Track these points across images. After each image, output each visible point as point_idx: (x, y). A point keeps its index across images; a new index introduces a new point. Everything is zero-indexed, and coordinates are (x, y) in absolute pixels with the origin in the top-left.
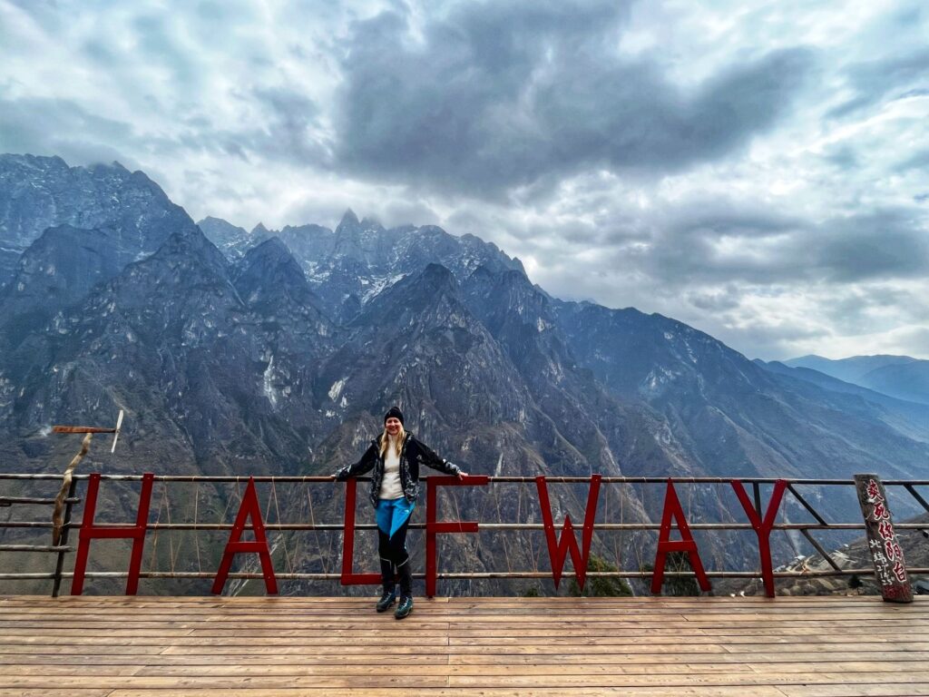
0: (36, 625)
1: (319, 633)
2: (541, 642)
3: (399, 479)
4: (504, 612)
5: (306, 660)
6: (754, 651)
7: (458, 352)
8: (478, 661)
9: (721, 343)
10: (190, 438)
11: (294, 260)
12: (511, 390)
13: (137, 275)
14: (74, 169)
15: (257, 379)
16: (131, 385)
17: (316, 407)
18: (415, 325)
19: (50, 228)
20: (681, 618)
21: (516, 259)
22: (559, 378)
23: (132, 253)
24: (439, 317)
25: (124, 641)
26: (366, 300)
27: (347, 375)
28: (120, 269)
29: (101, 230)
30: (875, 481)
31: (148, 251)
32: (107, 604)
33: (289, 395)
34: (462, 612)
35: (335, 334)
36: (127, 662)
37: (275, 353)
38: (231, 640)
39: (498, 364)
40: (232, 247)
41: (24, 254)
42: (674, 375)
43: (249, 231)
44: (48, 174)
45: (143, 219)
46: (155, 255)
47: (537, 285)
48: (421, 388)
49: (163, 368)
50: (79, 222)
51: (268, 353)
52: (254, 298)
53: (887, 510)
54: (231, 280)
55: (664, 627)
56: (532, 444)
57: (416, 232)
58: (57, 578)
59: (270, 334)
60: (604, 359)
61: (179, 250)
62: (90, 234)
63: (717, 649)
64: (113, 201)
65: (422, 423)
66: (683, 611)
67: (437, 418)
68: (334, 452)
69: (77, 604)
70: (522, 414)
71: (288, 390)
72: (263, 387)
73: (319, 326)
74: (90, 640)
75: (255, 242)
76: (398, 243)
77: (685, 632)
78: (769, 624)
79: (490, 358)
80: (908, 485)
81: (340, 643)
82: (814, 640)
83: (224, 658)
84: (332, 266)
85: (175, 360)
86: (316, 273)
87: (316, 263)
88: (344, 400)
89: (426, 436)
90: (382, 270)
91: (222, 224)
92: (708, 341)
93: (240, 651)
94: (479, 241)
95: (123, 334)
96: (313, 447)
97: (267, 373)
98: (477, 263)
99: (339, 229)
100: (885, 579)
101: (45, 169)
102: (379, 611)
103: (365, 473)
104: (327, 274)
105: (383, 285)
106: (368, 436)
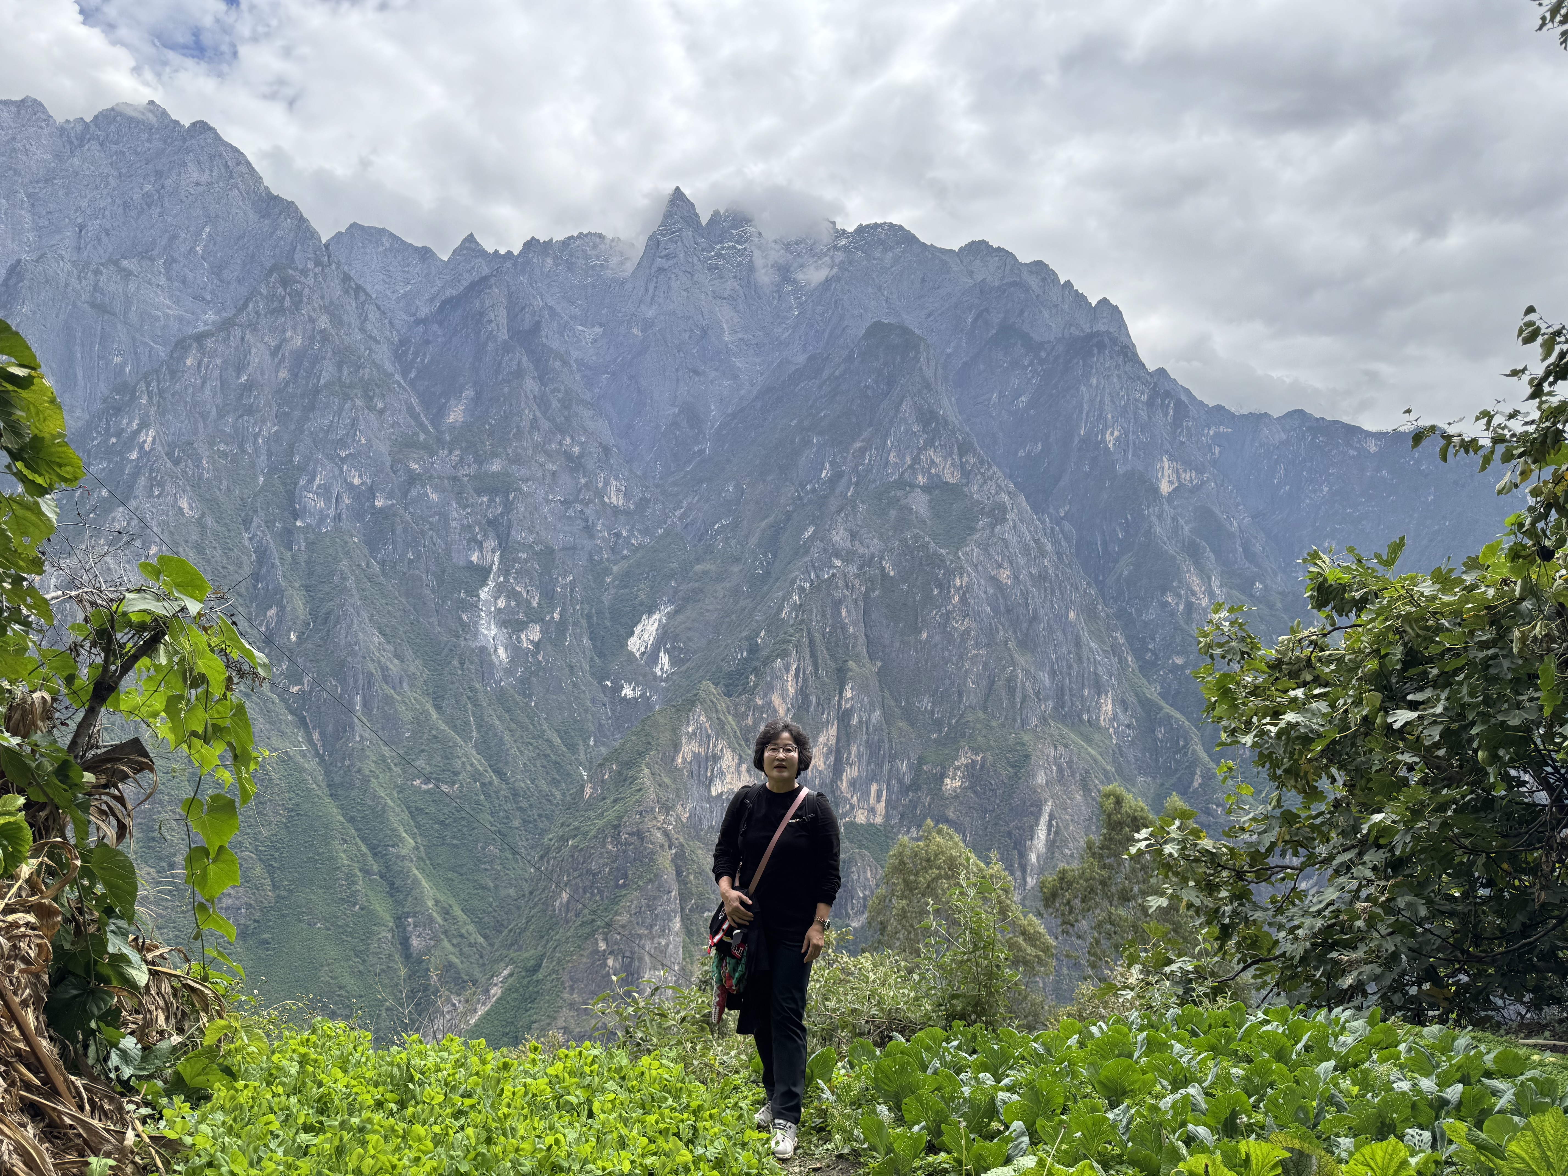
7: (939, 544)
12: (1078, 644)
13: (200, 363)
14: (63, 125)
15: (463, 606)
17: (601, 672)
18: (837, 477)
19: (19, 261)
21: (1104, 302)
23: (189, 315)
24: (892, 457)
27: (669, 601)
28: (163, 351)
33: (537, 645)
35: (643, 503)
37: (505, 547)
39: (1043, 576)
40: (404, 295)
43: (444, 254)
45: (210, 233)
46: (237, 315)
47: (1162, 372)
48: (844, 631)
49: (257, 578)
50: (79, 248)
51: (490, 544)
52: (456, 415)
54: (403, 374)
57: (844, 241)
59: (491, 500)
61: (287, 303)
62: (102, 274)
65: (844, 718)
67: (884, 706)
71: (535, 633)
72: (476, 624)
73: (606, 483)
75: (457, 281)
79: (1022, 561)
85: (283, 559)
88: (664, 659)
89: (854, 749)
90: (757, 347)
91: (385, 240)
94: (1005, 259)
95: (170, 499)
96: (588, 766)
97: (485, 593)
99: (654, 242)
106: (715, 746)
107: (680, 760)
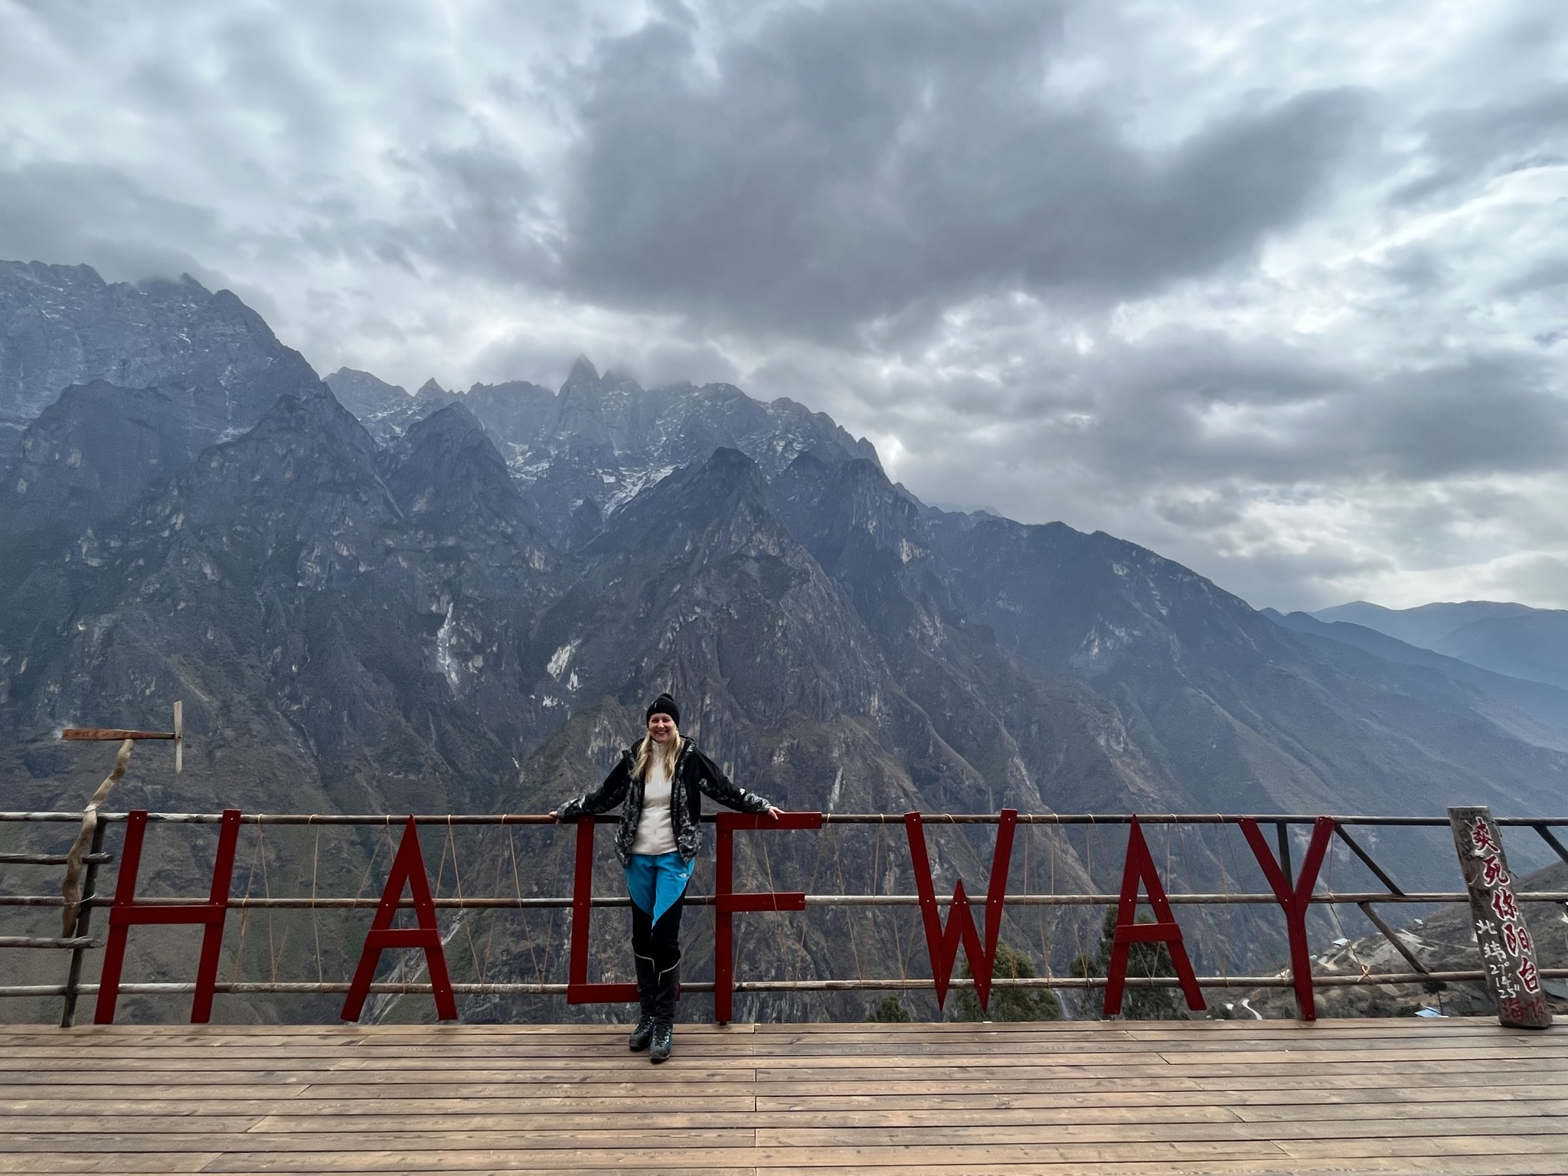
0: (32, 1079)
1: (528, 1090)
2: (916, 1104)
3: (669, 820)
4: (850, 1049)
5: (505, 1139)
6: (1285, 1118)
7: (766, 597)
8: (807, 1141)
9: (1207, 582)
10: (311, 743)
11: (490, 442)
12: (856, 662)
13: (222, 466)
14: (112, 287)
15: (426, 643)
16: (210, 654)
17: (527, 689)
18: (695, 550)
19: (72, 386)
20: (1157, 1060)
21: (863, 440)
22: (936, 641)
23: (213, 430)
24: (734, 538)
25: (185, 1108)
26: (611, 509)
27: (578, 637)
28: (192, 456)
29: (160, 390)
30: (1485, 819)
31: (241, 426)
32: (158, 1040)
33: (480, 670)
34: (778, 1051)
35: (558, 568)
36: (188, 1146)
37: (457, 598)
38: (374, 1106)
39: (834, 617)
40: (383, 419)
41: (29, 430)
42: (1131, 635)
43: (412, 392)
44: (70, 294)
45: (231, 372)
46: (252, 431)
47: (899, 484)
48: (704, 658)
49: (266, 625)
50: (123, 378)
51: (445, 598)
52: (420, 505)
53: (1506, 868)
54: (382, 476)
55: (1127, 1074)
56: (891, 752)
57: (696, 394)
58: (70, 994)
59: (447, 566)
60: (1012, 609)
61: (293, 424)
62: (141, 397)
63: (1222, 1114)
64: (181, 341)
65: (705, 717)
66: (1159, 1047)
67: (732, 708)
68: (557, 767)
69: (104, 1039)
70: (875, 702)
71: (479, 662)
72: (435, 656)
73: (531, 554)
74: (123, 1107)
75: (422, 412)
76: (666, 412)
77: (1164, 1084)
78: (1309, 1069)
79: (820, 607)
80: (1541, 827)
81: (566, 1109)
82: (1386, 1097)
83: (361, 1137)
84: (554, 452)
85: (287, 610)
86: (525, 464)
87: (526, 447)
88: (574, 678)
89: (712, 739)
90: (638, 460)
91: (367, 381)
92: (1187, 579)
93: (388, 1124)
94: (801, 410)
95: (196, 568)
96: (520, 759)
97: (441, 633)
98: (798, 446)
99: (566, 388)
100: (1503, 987)
101: (65, 286)
102: (633, 1049)
103: (609, 808)
104: (546, 465)
105: (640, 484)
106: (614, 741)
107: (590, 752)
